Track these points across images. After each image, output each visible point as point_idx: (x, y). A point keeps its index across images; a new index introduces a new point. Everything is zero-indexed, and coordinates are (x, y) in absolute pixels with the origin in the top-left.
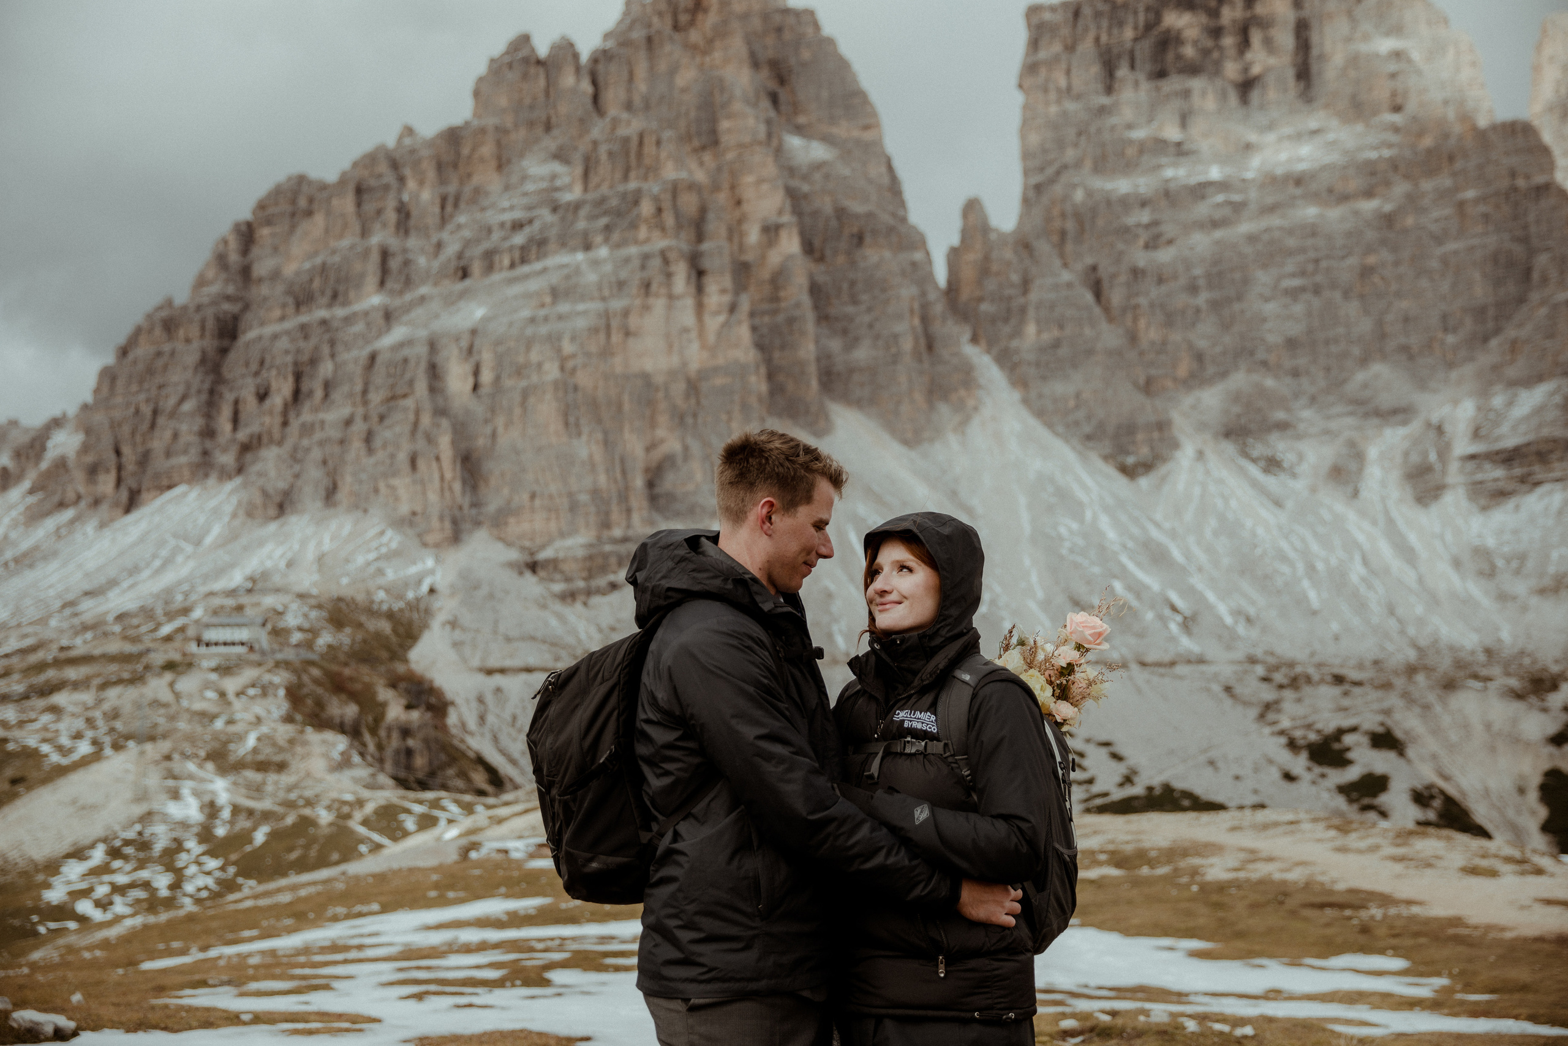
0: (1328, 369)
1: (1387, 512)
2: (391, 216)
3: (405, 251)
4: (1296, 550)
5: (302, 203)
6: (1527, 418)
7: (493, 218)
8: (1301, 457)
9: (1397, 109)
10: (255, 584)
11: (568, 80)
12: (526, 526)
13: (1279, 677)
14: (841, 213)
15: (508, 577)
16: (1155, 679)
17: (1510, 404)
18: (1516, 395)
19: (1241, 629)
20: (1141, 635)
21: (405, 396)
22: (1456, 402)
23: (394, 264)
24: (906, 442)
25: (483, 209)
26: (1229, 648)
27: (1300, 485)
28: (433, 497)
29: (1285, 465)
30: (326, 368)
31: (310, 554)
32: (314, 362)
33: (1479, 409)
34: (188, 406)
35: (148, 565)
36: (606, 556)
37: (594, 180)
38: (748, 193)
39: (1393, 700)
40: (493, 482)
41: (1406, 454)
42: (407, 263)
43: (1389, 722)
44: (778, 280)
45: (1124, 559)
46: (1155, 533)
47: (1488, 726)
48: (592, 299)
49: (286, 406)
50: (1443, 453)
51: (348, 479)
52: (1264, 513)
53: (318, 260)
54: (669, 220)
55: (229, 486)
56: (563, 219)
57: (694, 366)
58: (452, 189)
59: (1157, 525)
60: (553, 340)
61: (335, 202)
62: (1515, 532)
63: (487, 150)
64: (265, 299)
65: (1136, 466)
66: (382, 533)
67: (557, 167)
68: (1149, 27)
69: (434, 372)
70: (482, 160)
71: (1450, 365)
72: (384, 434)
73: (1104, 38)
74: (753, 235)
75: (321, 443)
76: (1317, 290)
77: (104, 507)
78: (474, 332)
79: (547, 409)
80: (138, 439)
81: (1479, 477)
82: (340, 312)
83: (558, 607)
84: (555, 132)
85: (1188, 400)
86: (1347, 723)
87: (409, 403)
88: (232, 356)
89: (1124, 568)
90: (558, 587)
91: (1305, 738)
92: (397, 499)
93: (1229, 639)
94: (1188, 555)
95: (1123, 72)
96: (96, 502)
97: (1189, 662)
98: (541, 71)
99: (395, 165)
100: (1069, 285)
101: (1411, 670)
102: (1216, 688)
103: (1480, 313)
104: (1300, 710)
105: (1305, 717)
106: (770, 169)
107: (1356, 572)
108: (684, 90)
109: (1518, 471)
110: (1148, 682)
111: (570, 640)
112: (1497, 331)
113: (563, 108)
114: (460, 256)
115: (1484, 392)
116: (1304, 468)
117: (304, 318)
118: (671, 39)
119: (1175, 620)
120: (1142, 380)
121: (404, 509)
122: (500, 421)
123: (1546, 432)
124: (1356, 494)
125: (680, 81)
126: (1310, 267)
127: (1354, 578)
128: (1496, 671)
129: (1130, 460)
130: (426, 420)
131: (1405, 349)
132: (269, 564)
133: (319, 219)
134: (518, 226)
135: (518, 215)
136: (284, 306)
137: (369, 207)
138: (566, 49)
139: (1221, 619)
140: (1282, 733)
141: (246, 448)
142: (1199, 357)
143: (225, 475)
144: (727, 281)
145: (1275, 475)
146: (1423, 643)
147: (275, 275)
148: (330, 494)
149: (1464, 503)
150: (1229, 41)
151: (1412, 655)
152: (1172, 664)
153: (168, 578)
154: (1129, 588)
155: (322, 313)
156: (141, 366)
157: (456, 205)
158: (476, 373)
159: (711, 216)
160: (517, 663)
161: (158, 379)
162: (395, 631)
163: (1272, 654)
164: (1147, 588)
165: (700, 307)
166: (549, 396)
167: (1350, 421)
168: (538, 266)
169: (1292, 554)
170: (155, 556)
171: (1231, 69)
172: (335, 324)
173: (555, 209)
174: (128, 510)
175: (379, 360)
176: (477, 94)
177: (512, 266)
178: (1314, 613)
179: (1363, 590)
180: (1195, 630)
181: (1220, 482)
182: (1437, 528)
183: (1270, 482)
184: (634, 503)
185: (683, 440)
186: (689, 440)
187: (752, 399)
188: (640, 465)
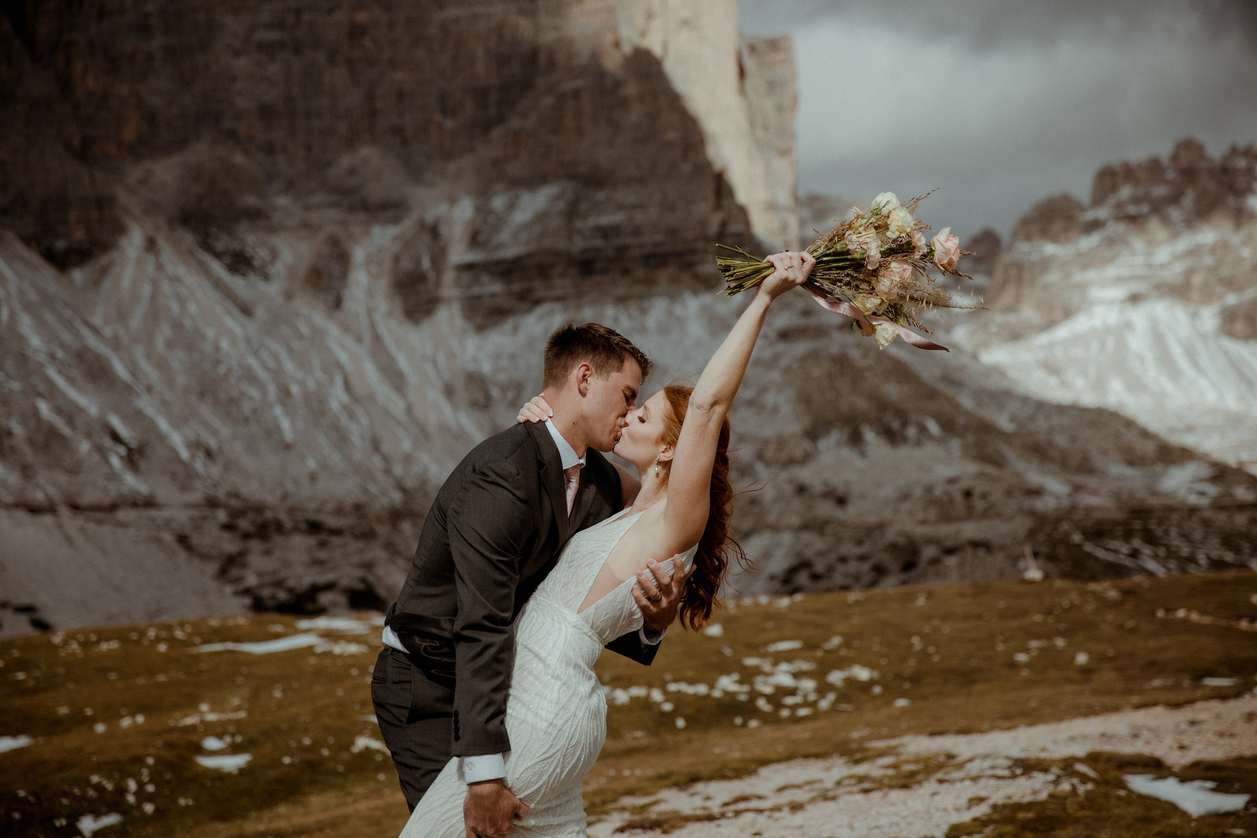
0: (308, 148)
1: (373, 327)
4: (266, 368)
6: (527, 226)
8: (275, 255)
13: (244, 524)
16: (92, 527)
17: (511, 207)
18: (517, 197)
19: (199, 465)
20: (74, 471)
22: (453, 201)
26: (184, 488)
27: (273, 289)
29: (256, 263)
33: (478, 210)
39: (376, 552)
41: (397, 259)
43: (371, 578)
45: (52, 373)
46: (91, 341)
50: (439, 257)
52: (229, 322)
59: (95, 330)
62: (513, 357)
65: (67, 253)
71: (448, 155)
76: (298, 49)
81: (476, 290)
85: (135, 173)
86: (321, 580)
89: (52, 384)
91: (273, 597)
93: (184, 477)
94: (134, 371)
97: (135, 505)
101: (396, 516)
102: (168, 537)
103: (481, 95)
104: (268, 564)
105: (274, 572)
107: (337, 397)
109: (517, 286)
110: (82, 530)
112: (501, 119)
115: (483, 193)
116: (278, 268)
119: (117, 453)
120: (76, 142)
123: (548, 242)
124: (338, 303)
126: (290, 18)
127: (334, 406)
129: (60, 244)
131: (397, 131)
139: (175, 452)
140: (247, 592)
142: (151, 118)
145: (243, 275)
146: (410, 484)
149: (459, 321)
151: (397, 497)
152: (113, 507)
154: (59, 411)
163: (236, 496)
164: (82, 410)
167: (333, 214)
169: (263, 375)
178: (287, 447)
179: (344, 420)
180: (143, 465)
181: (176, 280)
182: (429, 350)
183: (237, 283)
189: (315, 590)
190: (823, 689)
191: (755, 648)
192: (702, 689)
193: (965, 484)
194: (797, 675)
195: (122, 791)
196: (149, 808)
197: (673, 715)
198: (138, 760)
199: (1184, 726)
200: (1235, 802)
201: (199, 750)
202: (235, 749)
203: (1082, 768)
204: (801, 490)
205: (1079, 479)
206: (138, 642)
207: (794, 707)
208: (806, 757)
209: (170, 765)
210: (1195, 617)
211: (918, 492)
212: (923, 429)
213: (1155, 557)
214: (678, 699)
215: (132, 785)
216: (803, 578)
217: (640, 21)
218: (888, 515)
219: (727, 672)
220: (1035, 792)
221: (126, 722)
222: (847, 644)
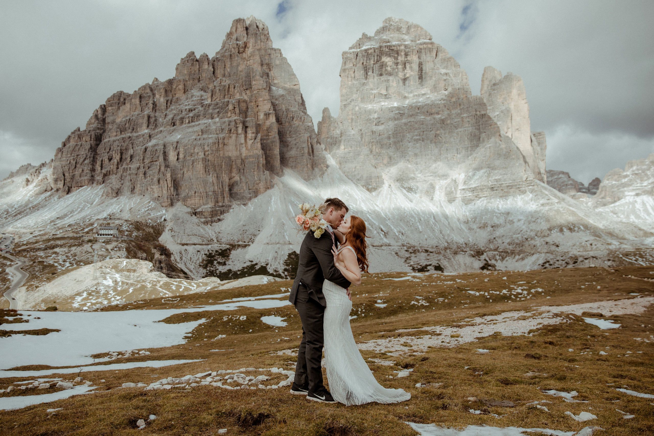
0: (425, 163)
1: (441, 204)
2: (151, 106)
3: (155, 116)
5: (122, 100)
7: (183, 107)
8: (417, 188)
9: (446, 90)
10: (111, 217)
11: (206, 66)
12: (193, 201)
13: (410, 250)
14: (287, 110)
15: (188, 217)
16: (377, 250)
19: (401, 237)
20: (373, 238)
21: (156, 161)
22: (460, 174)
23: (152, 120)
24: (305, 179)
25: (180, 105)
26: (397, 242)
27: (418, 196)
28: (165, 192)
29: (413, 190)
30: (131, 152)
31: (128, 208)
32: (127, 149)
33: (466, 176)
34: (87, 161)
35: (76, 210)
36: (217, 211)
37: (214, 98)
38: (260, 104)
39: (441, 257)
40: (183, 188)
41: (446, 188)
42: (156, 120)
43: (440, 263)
44: (269, 130)
45: (369, 215)
46: (377, 208)
47: (465, 264)
48: (214, 134)
49: (118, 163)
50: (456, 188)
51: (139, 186)
52: (406, 203)
53: (128, 118)
54: (237, 111)
55: (100, 187)
56: (205, 109)
57: (244, 155)
58: (170, 98)
59: (377, 206)
60: (202, 145)
61: (133, 100)
62: (474, 211)
63: (181, 87)
64: (111, 129)
65: (372, 188)
66: (149, 202)
67: (202, 93)
68: (378, 61)
69: (165, 154)
70: (179, 90)
71: (459, 163)
72: (149, 172)
73: (365, 64)
74: (262, 116)
75: (130, 175)
76: (423, 140)
77: (60, 192)
78: (178, 142)
79: (200, 166)
80: (71, 171)
81: (465, 195)
82: (135, 134)
83: (203, 226)
84: (201, 82)
85: (387, 170)
86: (428, 263)
87: (158, 163)
88: (100, 146)
89: (368, 218)
90: (203, 220)
91: (417, 267)
92: (154, 192)
93: (397, 239)
95: (370, 73)
96: (57, 190)
97: (386, 245)
98: (197, 63)
99: (152, 90)
100: (354, 135)
101: (446, 249)
102: (393, 253)
104: (416, 259)
105: (417, 261)
106: (267, 97)
107: (432, 221)
108: (241, 71)
109: (475, 194)
110: (375, 251)
111: (207, 236)
112: (471, 154)
113: (204, 75)
114: (173, 119)
115: (467, 171)
117: (124, 136)
118: (237, 56)
119: (382, 233)
120: (374, 164)
121: (156, 195)
122: (185, 170)
123: (483, 183)
124: (432, 199)
125: (240, 69)
126: (422, 133)
127: (431, 223)
128: (468, 249)
129: (370, 187)
130: (163, 168)
131: (446, 158)
132: (114, 211)
133: (128, 105)
134: (190, 110)
135: (190, 107)
136: (117, 132)
137: (144, 103)
138: (205, 56)
139: (395, 233)
140: (411, 266)
141: (105, 175)
143: (99, 183)
144: (254, 130)
145: (410, 193)
146: (449, 241)
147: (113, 122)
148: (133, 190)
149: (461, 204)
150: (400, 67)
151: (446, 244)
152: (381, 246)
153: (83, 214)
154: (369, 224)
155: (129, 134)
156: (71, 149)
157: (171, 103)
158: (178, 155)
159: (249, 110)
160: (191, 242)
161: (77, 153)
162: (154, 232)
163: (409, 244)
164: (375, 224)
165: (246, 137)
166: (200, 163)
167: (431, 178)
168: (197, 123)
170: (78, 208)
171: (401, 75)
172: (133, 138)
173: (202, 106)
174: (68, 193)
175: (148, 150)
176: (177, 69)
177: (189, 122)
178: (420, 232)
179: (434, 226)
180: (388, 237)
181: (395, 194)
182: (454, 210)
183: (409, 195)
184: (225, 195)
185: (240, 177)
186: (242, 177)
187: (261, 165)
188: (227, 184)
189: (427, 266)
190: (528, 294)
191: (514, 283)
192: (498, 293)
193: (590, 242)
194: (522, 290)
195: (358, 311)
196: (363, 315)
197: (490, 298)
199: (613, 306)
200: (617, 326)
201: (376, 302)
202: (384, 303)
203: (571, 316)
204: (547, 243)
205: (622, 241)
206: (371, 277)
207: (520, 298)
208: (515, 311)
209: (369, 306)
210: (633, 277)
211: (578, 244)
212: (579, 228)
213: (643, 261)
214: (492, 295)
215: (360, 310)
216: (547, 265)
217: (506, 130)
218: (570, 250)
219: (505, 289)
220: (556, 322)
221: (364, 295)
222: (538, 283)
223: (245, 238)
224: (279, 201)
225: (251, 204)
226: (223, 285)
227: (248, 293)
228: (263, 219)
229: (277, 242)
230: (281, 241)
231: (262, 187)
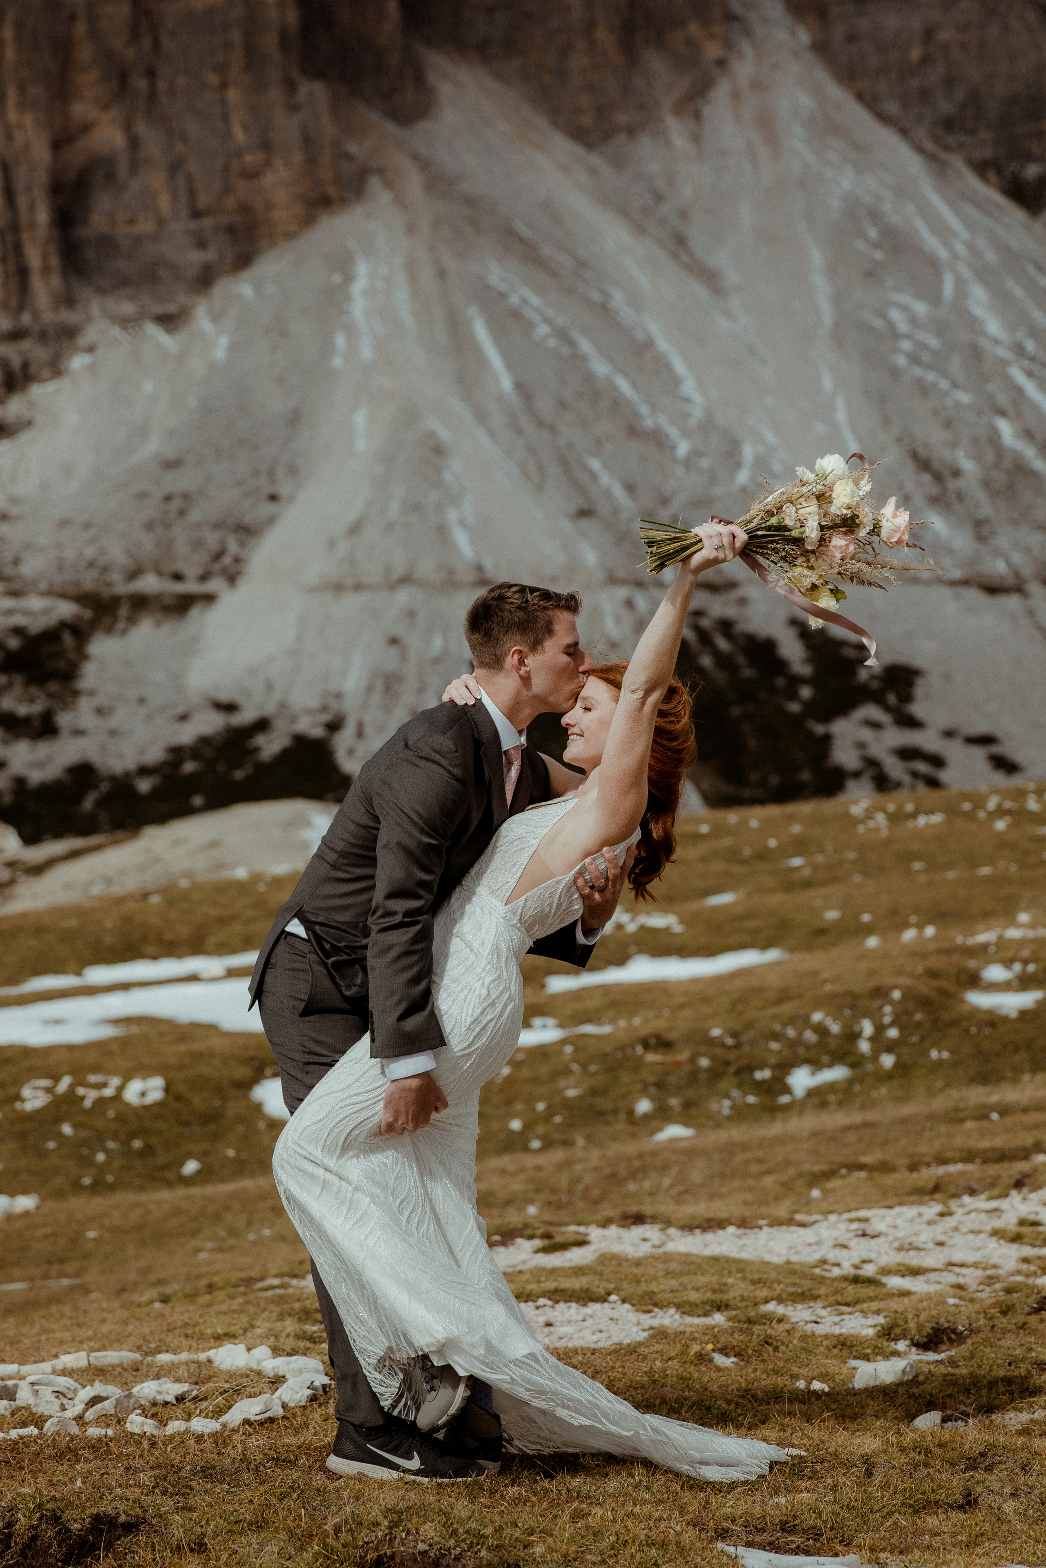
184: (34, 258)
185: (128, 126)
186: (141, 128)
187: (269, 41)
188: (41, 177)
198: (880, 993)
223: (181, 547)
224: (402, 297)
225: (216, 317)
226: (37, 870)
227: (184, 931)
228: (294, 419)
229: (399, 570)
230: (426, 569)
231: (281, 196)
